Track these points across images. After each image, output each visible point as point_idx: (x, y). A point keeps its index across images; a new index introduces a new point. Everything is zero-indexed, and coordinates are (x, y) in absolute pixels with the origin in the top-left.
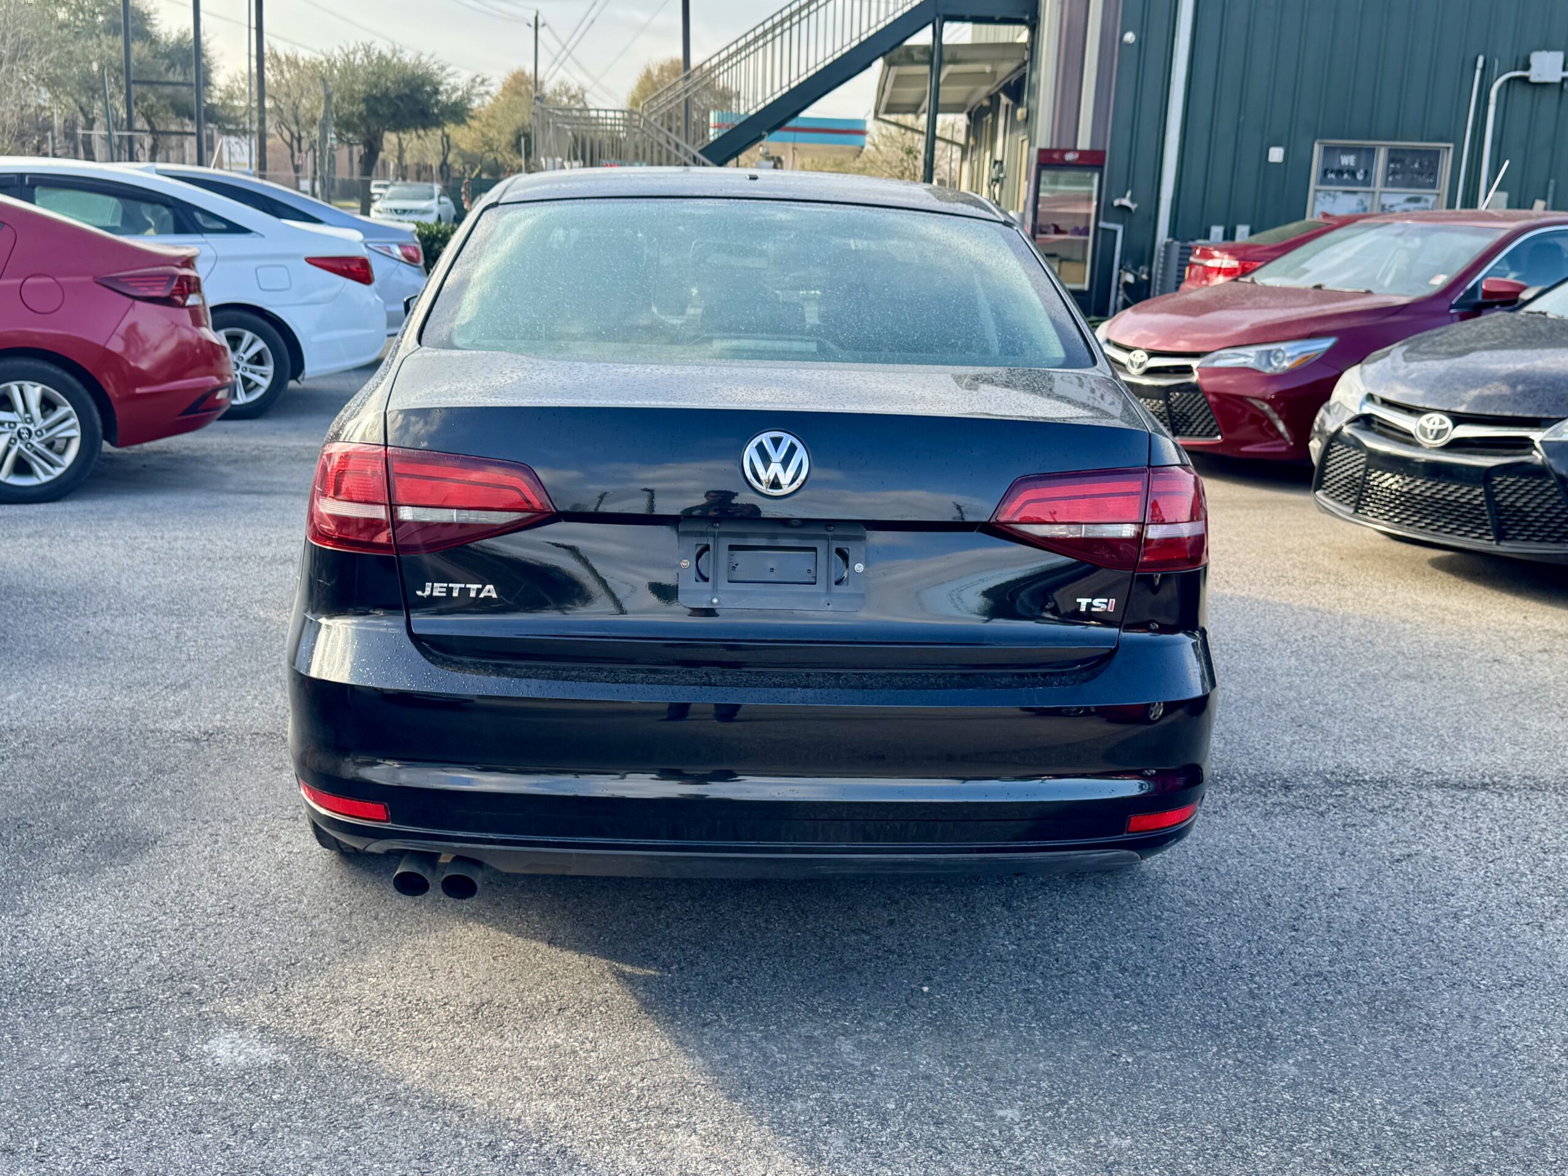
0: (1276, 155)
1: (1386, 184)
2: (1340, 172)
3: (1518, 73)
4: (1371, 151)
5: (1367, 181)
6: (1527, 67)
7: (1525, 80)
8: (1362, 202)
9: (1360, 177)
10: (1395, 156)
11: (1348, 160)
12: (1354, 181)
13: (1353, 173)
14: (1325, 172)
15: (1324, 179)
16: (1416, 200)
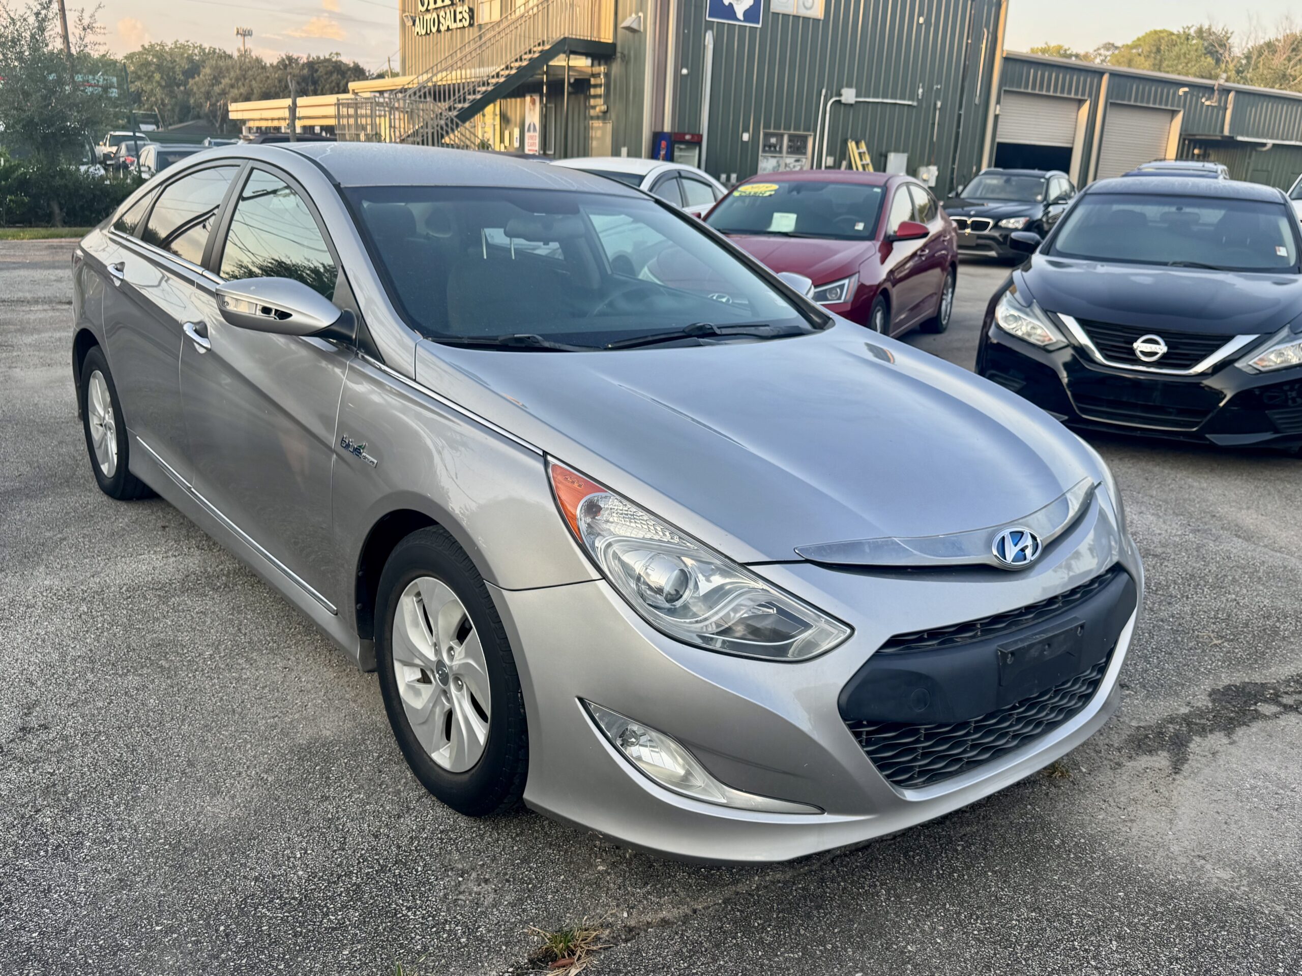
0: (746, 137)
1: (788, 153)
2: (770, 147)
3: (837, 99)
4: (782, 135)
5: (781, 151)
6: (840, 95)
7: (839, 101)
8: (778, 162)
9: (778, 149)
10: (792, 138)
11: (773, 140)
12: (775, 151)
13: (775, 147)
14: (764, 146)
15: (764, 151)
16: (797, 161)
